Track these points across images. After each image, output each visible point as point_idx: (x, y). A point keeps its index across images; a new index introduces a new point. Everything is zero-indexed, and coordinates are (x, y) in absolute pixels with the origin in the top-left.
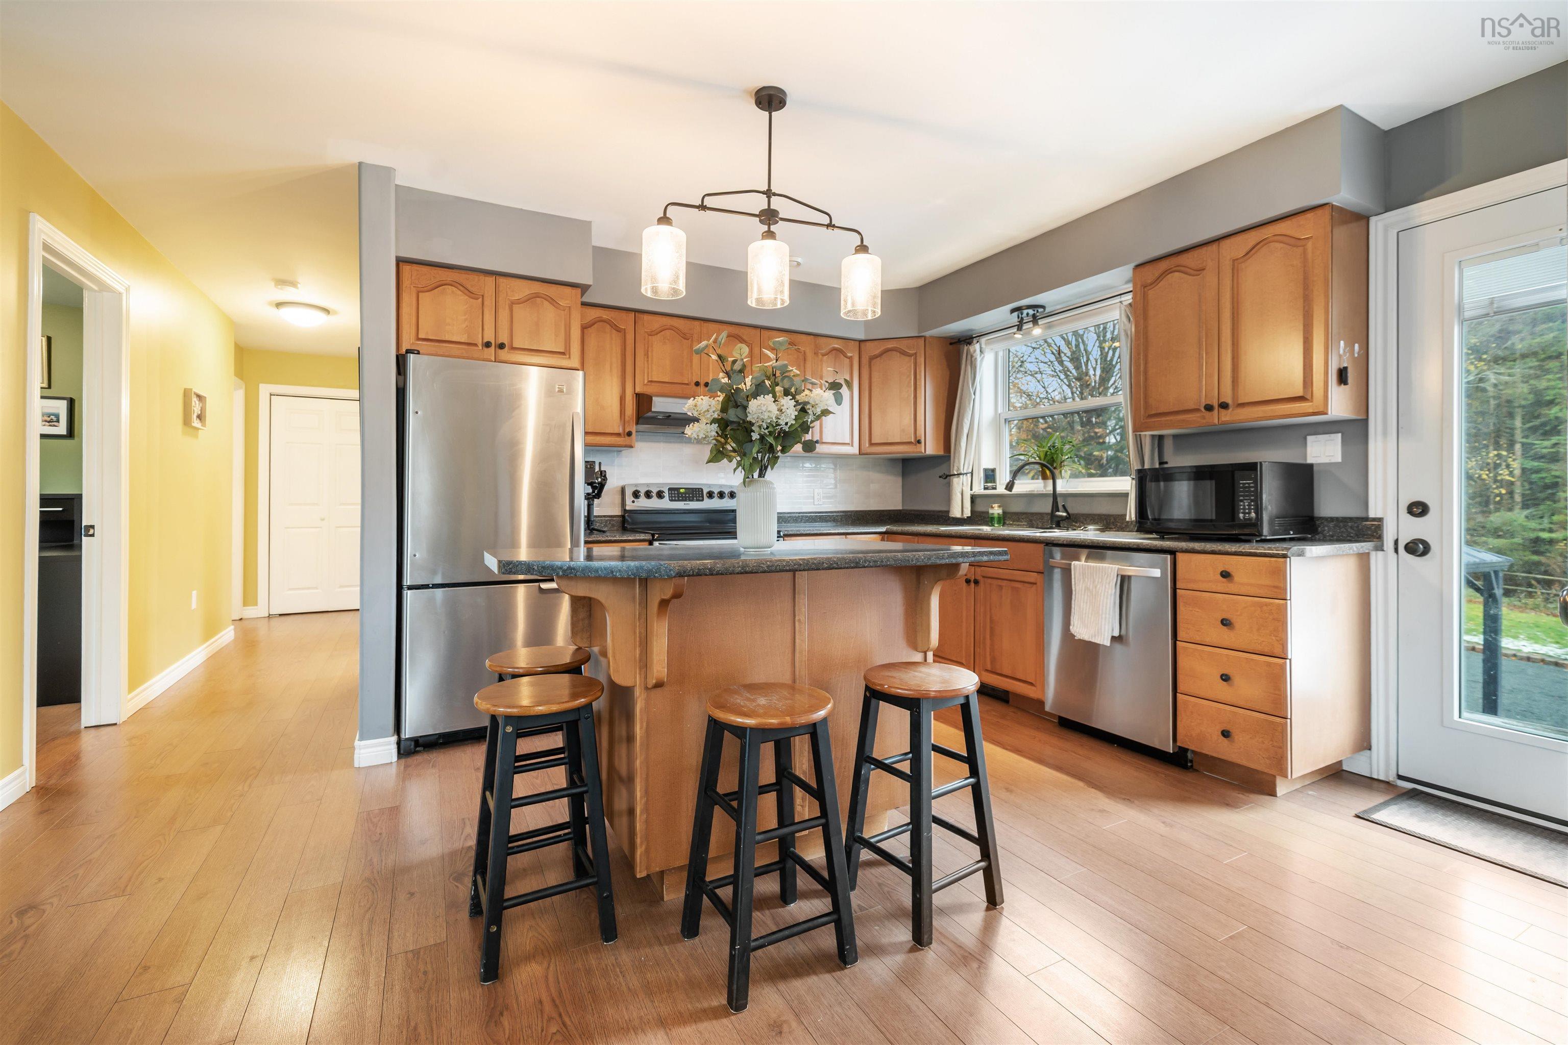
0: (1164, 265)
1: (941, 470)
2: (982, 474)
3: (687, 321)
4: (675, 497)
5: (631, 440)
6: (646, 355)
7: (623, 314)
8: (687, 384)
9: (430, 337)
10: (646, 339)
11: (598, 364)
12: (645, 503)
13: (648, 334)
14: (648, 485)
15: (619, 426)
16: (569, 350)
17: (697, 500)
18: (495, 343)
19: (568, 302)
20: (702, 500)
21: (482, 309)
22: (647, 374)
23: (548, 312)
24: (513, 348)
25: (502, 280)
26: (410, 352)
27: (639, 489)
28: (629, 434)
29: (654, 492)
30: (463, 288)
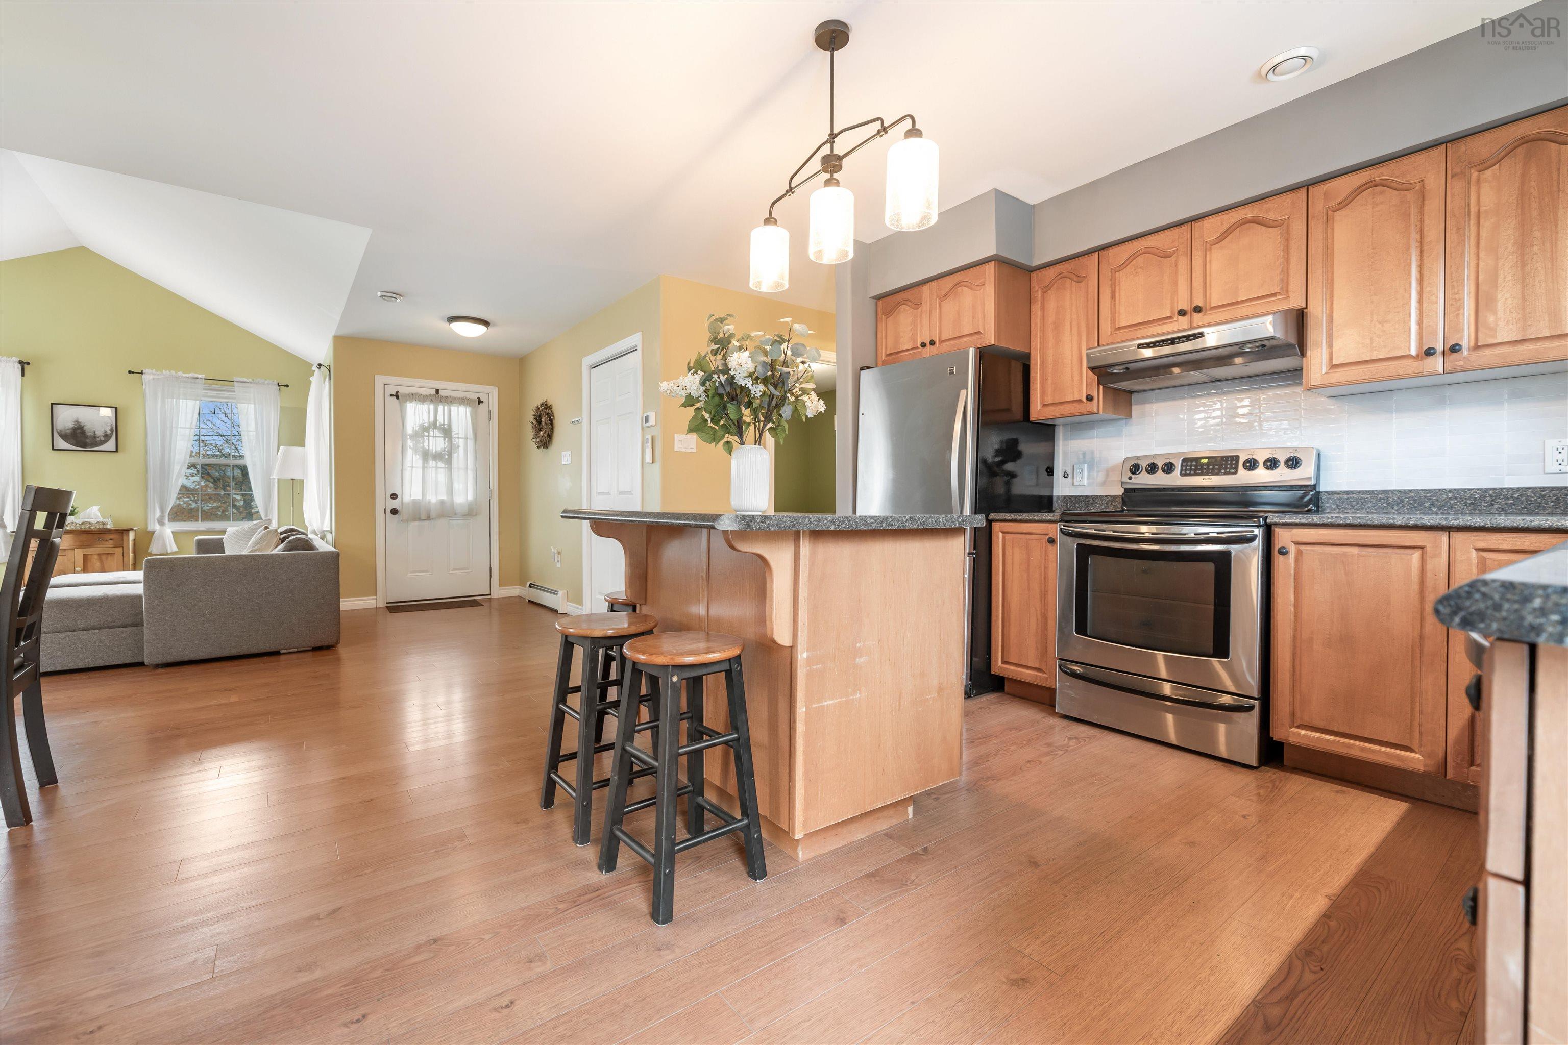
3: (1168, 233)
4: (1190, 470)
5: (1093, 406)
6: (1113, 297)
7: (1084, 260)
8: (1170, 317)
9: (892, 352)
10: (1113, 279)
11: (1057, 327)
12: (1144, 480)
13: (1114, 271)
14: (1154, 456)
15: (1080, 391)
16: (984, 329)
17: (1226, 474)
18: (927, 342)
19: (982, 280)
20: (1235, 473)
21: (921, 315)
22: (1113, 320)
23: (967, 297)
24: (942, 342)
25: (934, 284)
26: (862, 369)
27: (1139, 462)
28: (1090, 398)
29: (1160, 464)
30: (910, 304)
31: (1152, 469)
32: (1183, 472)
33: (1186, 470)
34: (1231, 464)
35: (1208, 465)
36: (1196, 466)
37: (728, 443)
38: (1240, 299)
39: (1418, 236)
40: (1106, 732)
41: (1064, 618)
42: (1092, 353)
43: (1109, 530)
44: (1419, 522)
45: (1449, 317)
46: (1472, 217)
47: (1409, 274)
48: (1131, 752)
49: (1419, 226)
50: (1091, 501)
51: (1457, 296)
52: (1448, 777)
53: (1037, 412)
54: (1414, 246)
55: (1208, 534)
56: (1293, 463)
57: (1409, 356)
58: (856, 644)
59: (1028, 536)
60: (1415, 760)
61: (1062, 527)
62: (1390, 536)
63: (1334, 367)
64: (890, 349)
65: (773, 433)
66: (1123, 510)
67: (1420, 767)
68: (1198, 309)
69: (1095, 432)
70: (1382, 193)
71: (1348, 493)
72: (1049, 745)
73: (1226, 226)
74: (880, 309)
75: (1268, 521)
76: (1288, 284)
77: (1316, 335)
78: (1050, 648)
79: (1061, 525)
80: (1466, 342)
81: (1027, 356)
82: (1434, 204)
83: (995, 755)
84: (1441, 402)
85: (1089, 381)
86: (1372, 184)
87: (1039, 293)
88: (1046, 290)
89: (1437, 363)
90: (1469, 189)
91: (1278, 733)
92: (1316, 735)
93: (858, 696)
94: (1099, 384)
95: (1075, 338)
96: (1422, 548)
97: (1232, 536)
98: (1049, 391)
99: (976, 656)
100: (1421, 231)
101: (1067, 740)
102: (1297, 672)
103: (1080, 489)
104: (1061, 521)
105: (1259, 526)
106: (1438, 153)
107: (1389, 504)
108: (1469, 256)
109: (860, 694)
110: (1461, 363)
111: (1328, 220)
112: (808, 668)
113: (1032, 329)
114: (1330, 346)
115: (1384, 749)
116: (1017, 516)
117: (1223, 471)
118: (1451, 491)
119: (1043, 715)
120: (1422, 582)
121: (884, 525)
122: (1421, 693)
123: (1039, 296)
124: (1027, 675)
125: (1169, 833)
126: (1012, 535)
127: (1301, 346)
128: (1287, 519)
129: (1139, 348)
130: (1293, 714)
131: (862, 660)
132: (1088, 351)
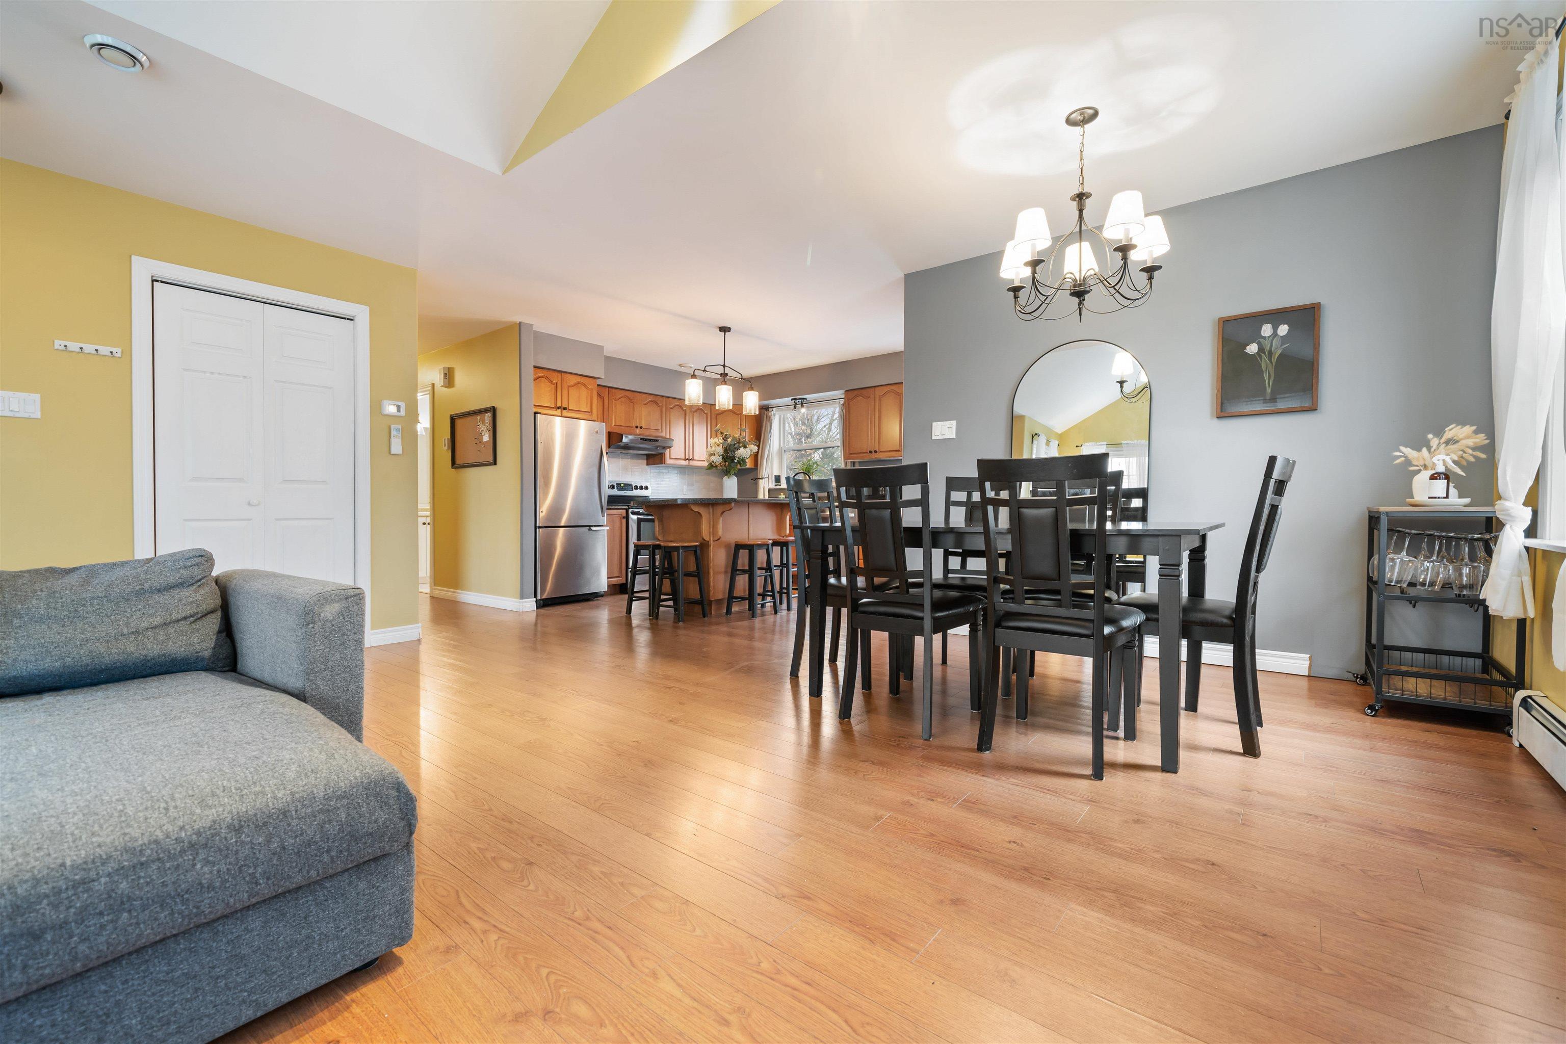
0: (856, 393)
1: (752, 476)
2: (774, 478)
3: (633, 393)
6: (614, 411)
8: (632, 427)
10: (614, 403)
13: (615, 400)
16: (592, 411)
18: (562, 407)
19: (592, 386)
21: (557, 390)
22: (614, 421)
23: (583, 391)
24: (570, 410)
25: (566, 375)
26: (536, 413)
30: (548, 379)
38: (651, 428)
68: (641, 427)
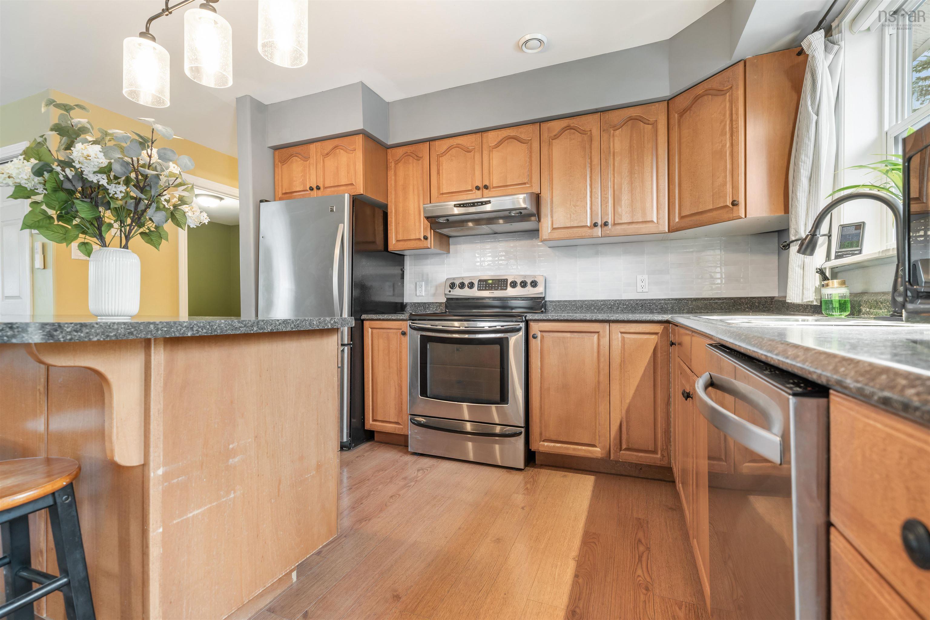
3: (469, 137)
4: (483, 287)
5: (428, 243)
6: (438, 173)
7: (421, 145)
8: (471, 190)
9: (287, 191)
10: (438, 161)
11: (405, 188)
12: (458, 293)
13: (439, 156)
14: (463, 278)
15: (420, 233)
16: (356, 181)
17: (501, 289)
18: (314, 187)
19: (354, 146)
20: (506, 289)
21: (309, 167)
22: (439, 188)
23: (343, 158)
24: (325, 188)
25: (319, 144)
26: (261, 201)
27: (455, 282)
28: (426, 238)
29: (466, 283)
30: (300, 156)
31: (462, 286)
32: (479, 288)
33: (480, 287)
34: (504, 284)
35: (492, 284)
36: (486, 284)
37: (84, 244)
38: (508, 184)
39: (589, 161)
40: (440, 460)
41: (412, 385)
42: (427, 207)
43: (439, 325)
44: (598, 318)
45: (604, 206)
46: (611, 154)
47: (586, 181)
48: (456, 473)
49: (590, 155)
50: (427, 306)
51: (606, 196)
52: (611, 459)
53: (393, 245)
54: (588, 165)
55: (496, 326)
56: (534, 284)
57: (586, 226)
58: (229, 445)
59: (389, 330)
60: (597, 452)
61: (411, 324)
62: (584, 326)
63: (554, 229)
64: (286, 189)
65: (147, 238)
66: (446, 312)
67: (599, 455)
68: (486, 187)
69: (429, 261)
70: (574, 133)
71: (559, 301)
72: (405, 478)
73: (500, 138)
74: (277, 157)
75: (527, 318)
76: (531, 178)
77: (545, 210)
78: (404, 407)
79: (409, 323)
80: (610, 221)
81: (386, 206)
82: (596, 144)
83: (367, 497)
84: (597, 253)
85: (425, 226)
86: (569, 128)
87: (393, 163)
88: (397, 162)
89: (598, 231)
90: (610, 139)
91: (534, 447)
92: (552, 444)
93: (232, 496)
94: (431, 228)
95: (416, 197)
96: (598, 332)
97: (509, 328)
98: (400, 230)
99: (354, 418)
100: (591, 158)
101: (416, 472)
102: (543, 408)
103: (420, 298)
104: (410, 320)
105: (521, 322)
106: (597, 116)
107: (577, 308)
108: (610, 176)
109: (234, 493)
110: (608, 232)
111: (550, 145)
112: (166, 484)
113: (389, 188)
114: (552, 217)
115: (584, 448)
116: (381, 317)
117: (500, 288)
118: (602, 301)
119: (400, 454)
120: (598, 352)
121: (255, 329)
122: (599, 414)
123: (393, 166)
124: (389, 428)
125: (484, 535)
126: (378, 330)
127: (538, 214)
128: (536, 317)
129: (454, 207)
130: (541, 434)
131: (236, 460)
132: (424, 206)
